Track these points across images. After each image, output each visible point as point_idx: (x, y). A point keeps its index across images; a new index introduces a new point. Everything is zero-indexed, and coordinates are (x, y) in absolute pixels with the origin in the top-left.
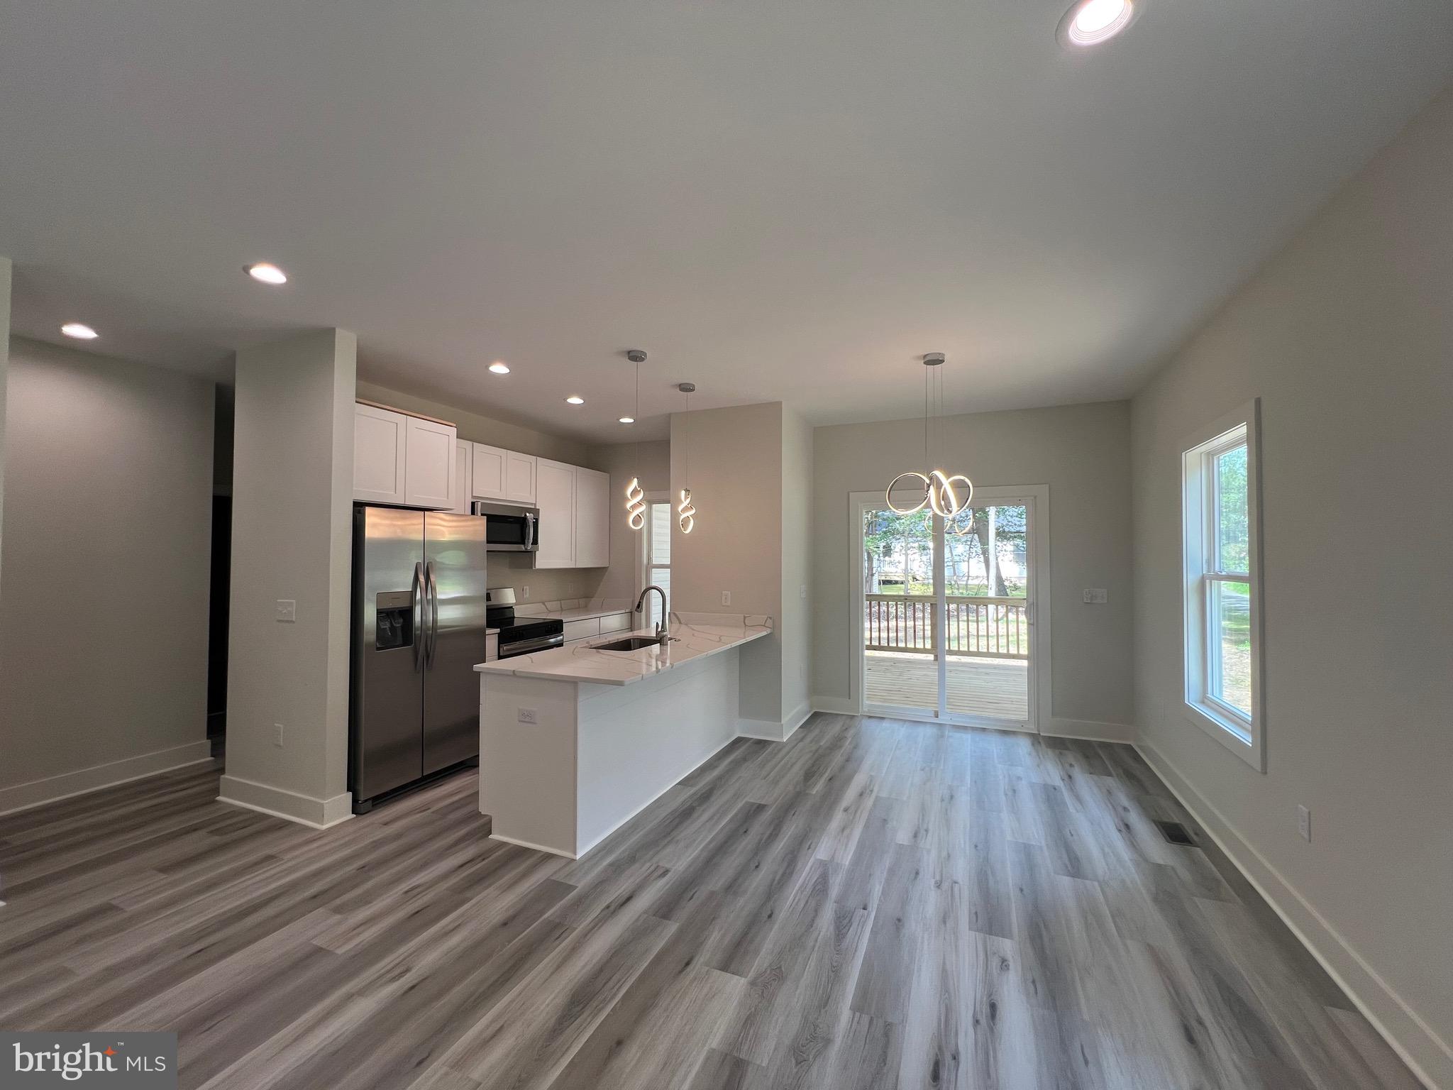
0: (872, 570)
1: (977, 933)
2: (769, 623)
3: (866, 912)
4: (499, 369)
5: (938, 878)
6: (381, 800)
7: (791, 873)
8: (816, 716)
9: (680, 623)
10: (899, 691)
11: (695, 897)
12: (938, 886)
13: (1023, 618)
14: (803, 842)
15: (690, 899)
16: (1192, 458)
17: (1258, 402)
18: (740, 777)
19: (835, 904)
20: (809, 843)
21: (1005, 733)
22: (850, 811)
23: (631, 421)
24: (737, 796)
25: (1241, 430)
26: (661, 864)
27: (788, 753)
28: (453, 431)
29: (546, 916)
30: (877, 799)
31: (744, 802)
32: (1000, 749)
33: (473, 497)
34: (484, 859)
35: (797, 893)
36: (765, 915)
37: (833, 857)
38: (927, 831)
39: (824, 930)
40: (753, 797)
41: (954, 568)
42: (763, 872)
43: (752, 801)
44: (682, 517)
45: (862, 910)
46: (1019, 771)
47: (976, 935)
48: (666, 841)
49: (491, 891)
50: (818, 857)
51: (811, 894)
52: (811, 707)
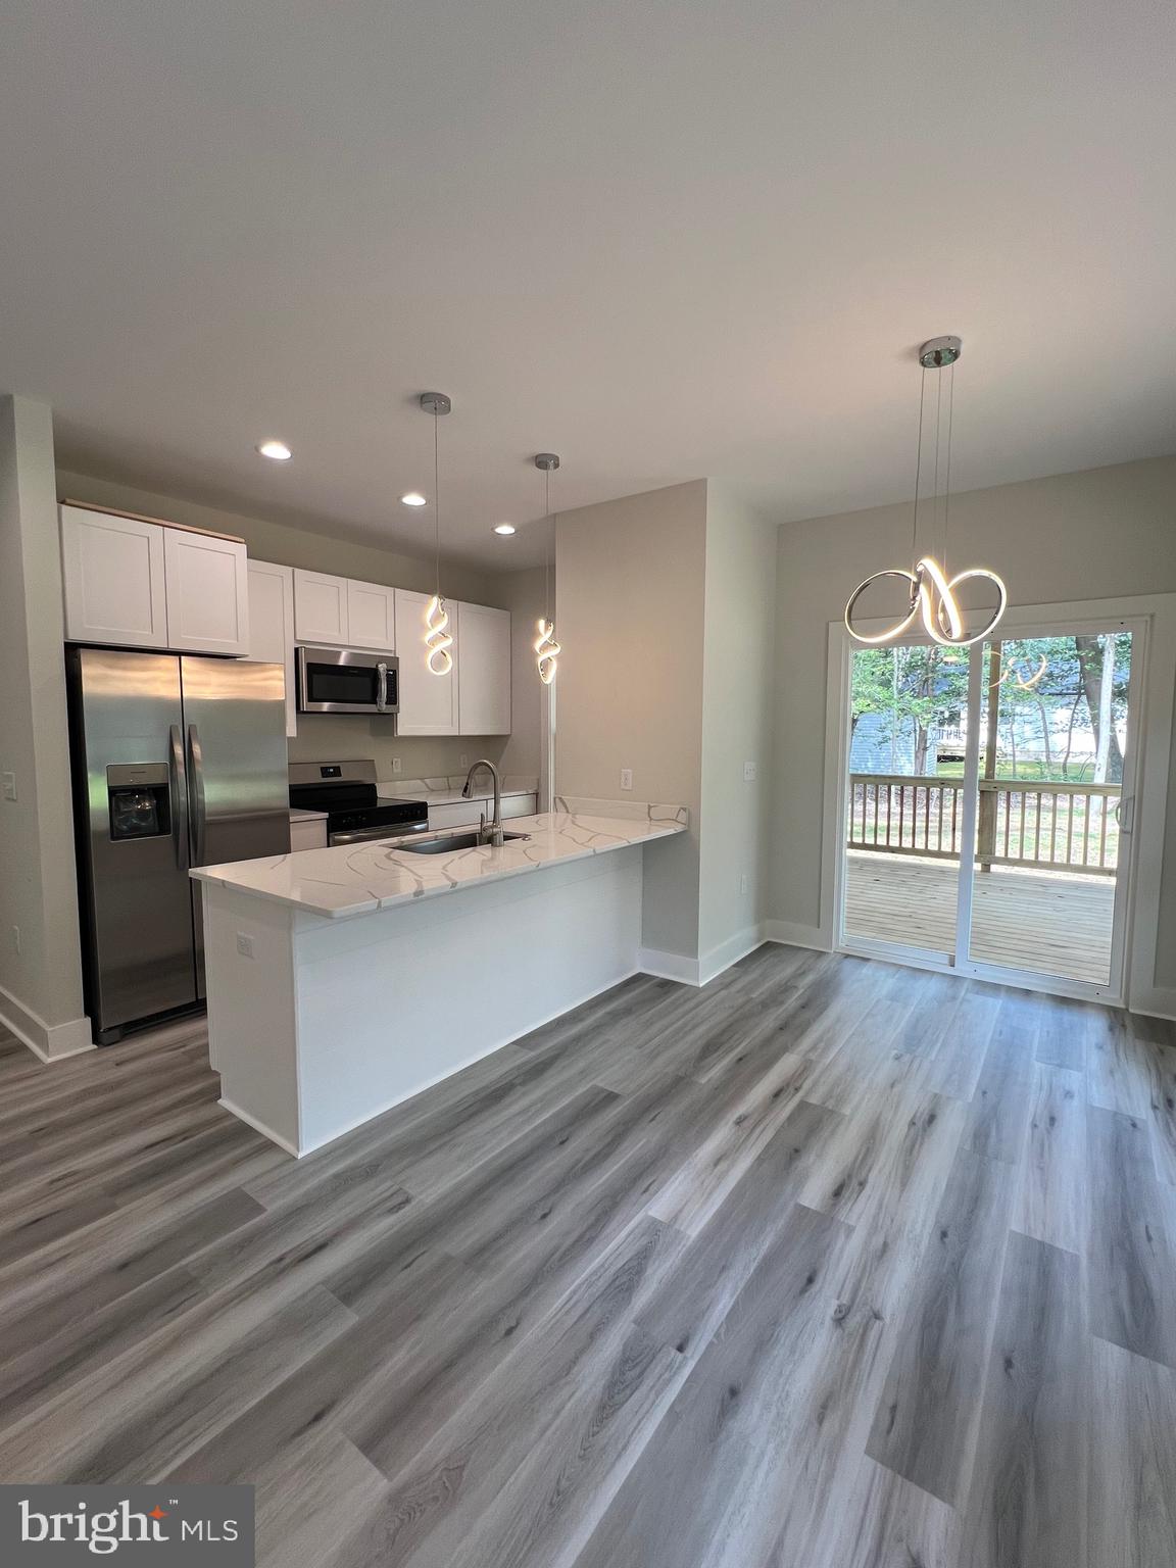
0: (926, 743)
1: (879, 1465)
2: (683, 817)
3: (680, 1356)
4: (276, 451)
5: (845, 1300)
6: (133, 1029)
7: (591, 1240)
8: (767, 948)
9: (568, 812)
10: (910, 916)
11: (414, 1265)
12: (840, 1320)
14: (642, 1177)
15: (406, 1268)
18: (608, 1040)
19: (633, 1325)
20: (654, 1178)
21: (1063, 1001)
22: (745, 1124)
24: (583, 1074)
26: (406, 1187)
27: (694, 1008)
28: (241, 549)
29: (184, 1262)
30: (803, 1105)
31: (589, 1086)
32: (1048, 1032)
33: (297, 641)
34: (185, 1139)
35: (580, 1286)
36: (503, 1327)
37: (675, 1218)
38: (862, 1184)
39: (584, 1388)
40: (604, 1081)
41: (1047, 741)
42: (550, 1227)
43: (601, 1085)
44: (540, 660)
45: (675, 1351)
46: (1073, 1079)
47: (875, 1468)
48: (438, 1144)
49: (152, 1198)
50: (651, 1213)
51: (602, 1294)
52: (761, 933)
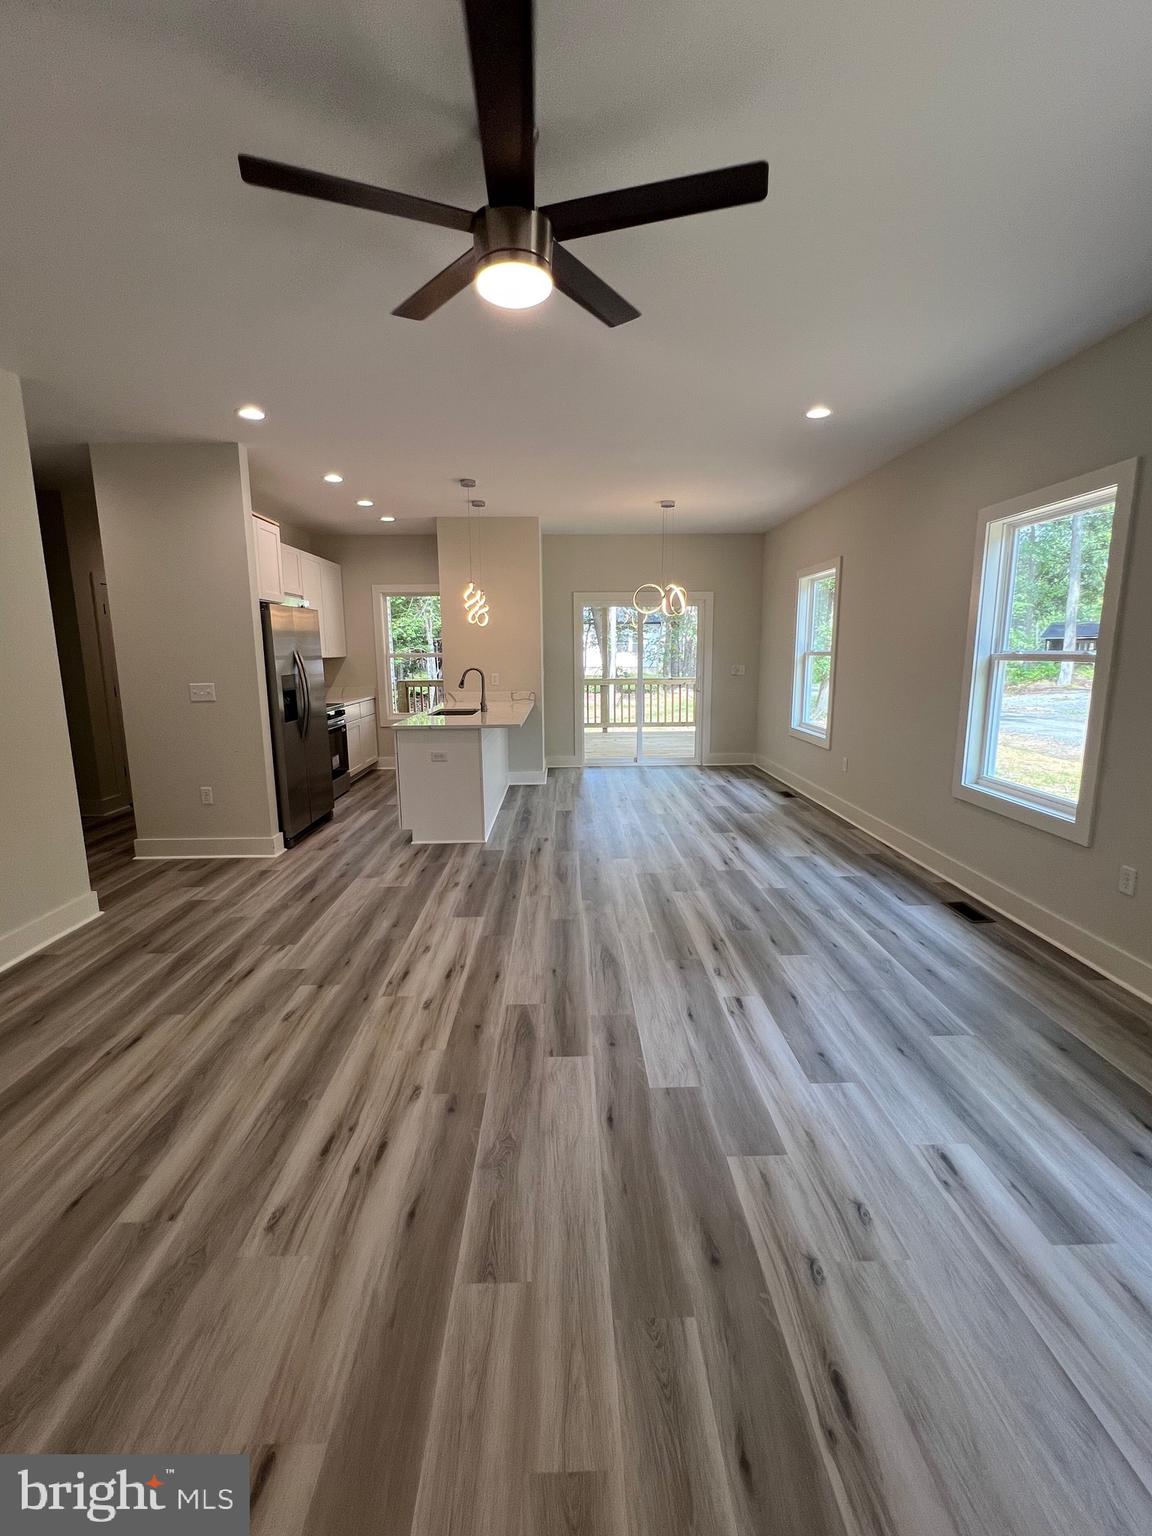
2: (532, 697)
8: (551, 770)
13: (691, 693)
16: (804, 582)
17: (842, 558)
21: (679, 767)
23: (392, 519)
25: (834, 570)
32: (684, 774)
